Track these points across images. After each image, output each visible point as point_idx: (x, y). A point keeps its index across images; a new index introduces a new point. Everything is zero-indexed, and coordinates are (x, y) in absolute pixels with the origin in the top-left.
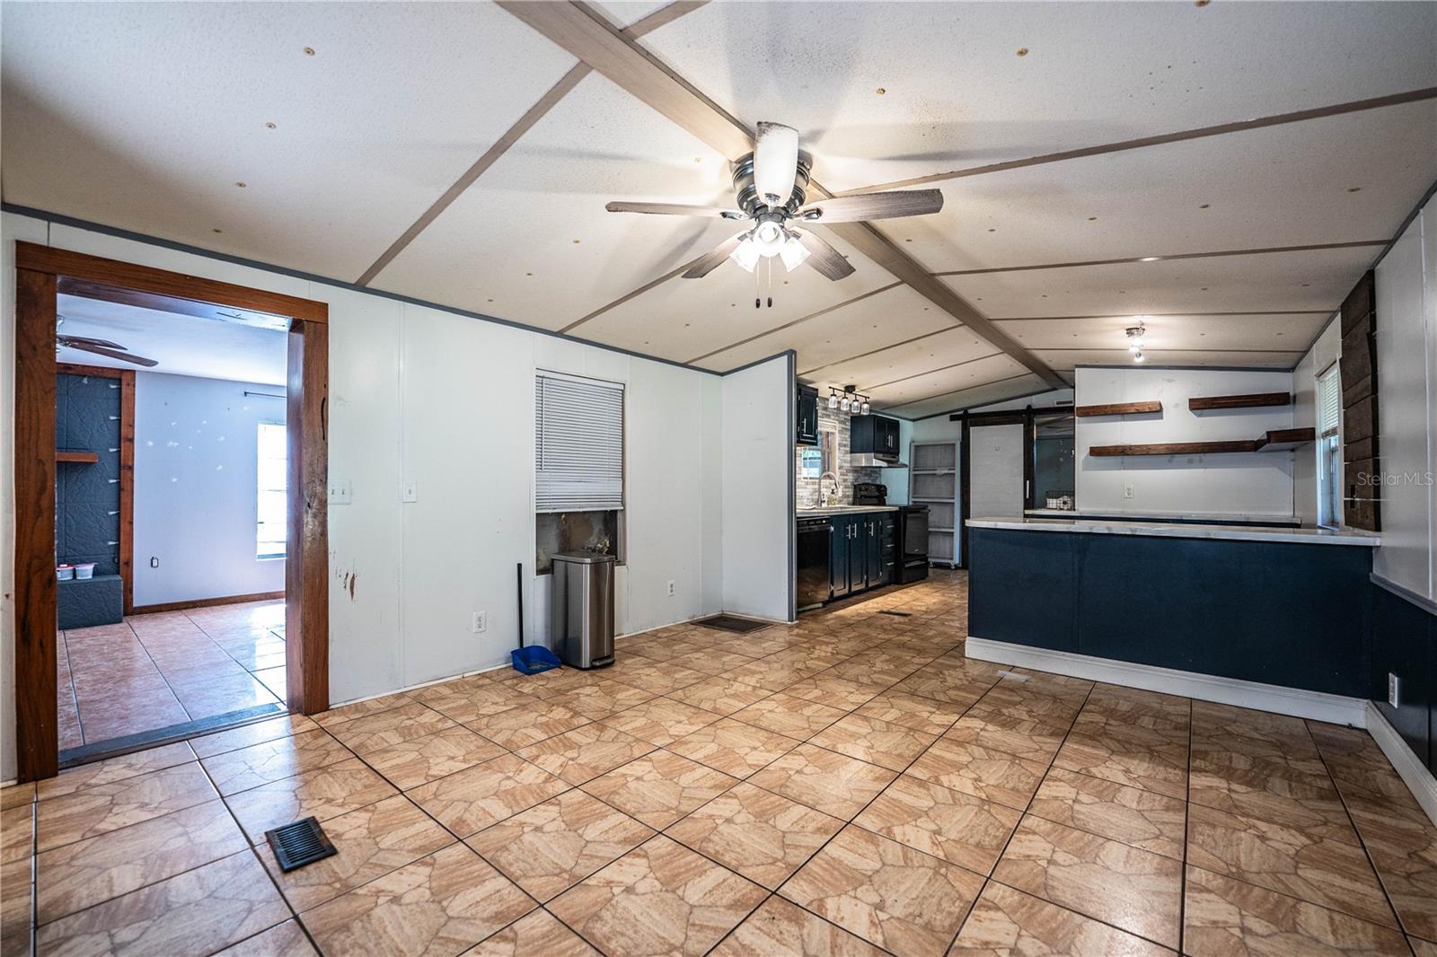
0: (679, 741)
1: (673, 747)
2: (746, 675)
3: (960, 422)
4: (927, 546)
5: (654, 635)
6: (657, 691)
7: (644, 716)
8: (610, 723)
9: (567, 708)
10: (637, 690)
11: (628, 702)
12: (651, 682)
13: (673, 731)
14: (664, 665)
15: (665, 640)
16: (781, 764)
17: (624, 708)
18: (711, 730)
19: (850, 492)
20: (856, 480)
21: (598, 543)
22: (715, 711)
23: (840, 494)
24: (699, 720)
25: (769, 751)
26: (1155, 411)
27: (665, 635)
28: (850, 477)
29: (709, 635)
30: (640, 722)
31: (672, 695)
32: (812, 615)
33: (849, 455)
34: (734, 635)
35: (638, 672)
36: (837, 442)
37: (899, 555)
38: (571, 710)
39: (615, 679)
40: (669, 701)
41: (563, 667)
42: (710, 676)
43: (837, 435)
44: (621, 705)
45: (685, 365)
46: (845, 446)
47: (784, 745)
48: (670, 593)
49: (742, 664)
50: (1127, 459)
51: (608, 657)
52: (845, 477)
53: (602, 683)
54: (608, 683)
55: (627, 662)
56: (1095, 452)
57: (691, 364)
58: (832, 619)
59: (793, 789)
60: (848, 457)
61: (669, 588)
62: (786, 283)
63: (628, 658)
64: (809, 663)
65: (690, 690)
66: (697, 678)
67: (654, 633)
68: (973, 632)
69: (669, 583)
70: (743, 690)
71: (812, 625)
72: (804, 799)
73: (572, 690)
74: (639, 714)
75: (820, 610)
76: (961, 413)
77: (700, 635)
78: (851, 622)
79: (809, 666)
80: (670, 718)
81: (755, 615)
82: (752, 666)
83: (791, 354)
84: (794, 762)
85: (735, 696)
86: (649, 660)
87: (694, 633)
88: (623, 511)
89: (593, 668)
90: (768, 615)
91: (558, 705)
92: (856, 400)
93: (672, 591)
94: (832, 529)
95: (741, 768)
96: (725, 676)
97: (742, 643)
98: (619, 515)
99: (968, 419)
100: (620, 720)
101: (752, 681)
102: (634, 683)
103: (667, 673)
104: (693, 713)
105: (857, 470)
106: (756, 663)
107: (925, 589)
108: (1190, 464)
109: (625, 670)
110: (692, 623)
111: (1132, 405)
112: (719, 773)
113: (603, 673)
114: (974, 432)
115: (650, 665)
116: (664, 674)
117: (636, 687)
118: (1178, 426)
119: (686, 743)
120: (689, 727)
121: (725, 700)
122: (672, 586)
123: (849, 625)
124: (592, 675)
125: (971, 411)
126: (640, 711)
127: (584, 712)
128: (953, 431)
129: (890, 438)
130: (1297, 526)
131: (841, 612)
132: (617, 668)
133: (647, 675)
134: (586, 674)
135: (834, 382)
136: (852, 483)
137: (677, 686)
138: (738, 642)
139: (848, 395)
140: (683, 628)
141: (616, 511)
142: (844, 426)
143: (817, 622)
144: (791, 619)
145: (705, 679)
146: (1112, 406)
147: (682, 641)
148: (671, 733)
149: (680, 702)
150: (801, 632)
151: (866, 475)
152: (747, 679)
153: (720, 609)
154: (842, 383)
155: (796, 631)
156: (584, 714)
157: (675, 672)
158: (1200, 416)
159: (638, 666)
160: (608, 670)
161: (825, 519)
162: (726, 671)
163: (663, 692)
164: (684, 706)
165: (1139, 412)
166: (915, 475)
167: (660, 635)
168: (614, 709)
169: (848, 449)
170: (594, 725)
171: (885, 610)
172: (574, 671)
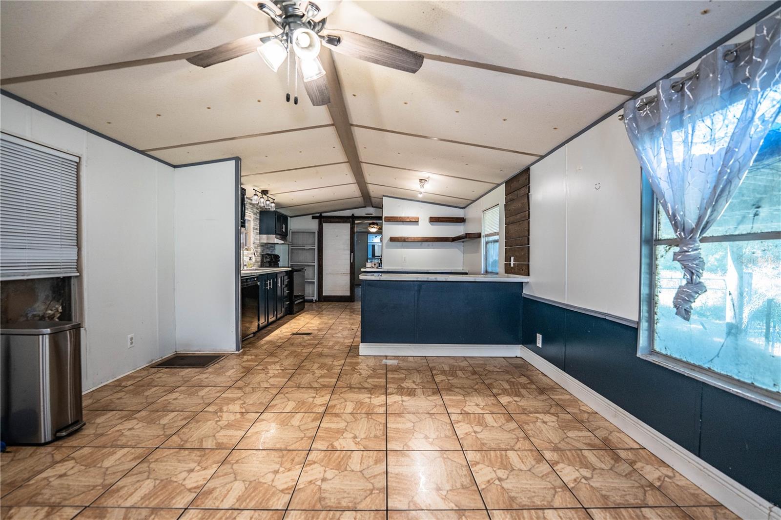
0: (201, 493)
1: (199, 502)
2: (228, 404)
3: (318, 220)
4: (304, 290)
5: (118, 385)
6: (150, 444)
7: (148, 478)
8: (110, 502)
9: (35, 504)
10: (126, 450)
11: (121, 468)
12: (138, 436)
13: (190, 484)
14: (143, 413)
15: (131, 388)
16: (304, 479)
17: (119, 476)
18: (226, 468)
19: (259, 259)
20: (262, 251)
21: (47, 309)
22: (220, 447)
23: (254, 261)
24: (210, 462)
25: (289, 470)
26: (415, 221)
27: (129, 383)
28: (259, 249)
29: (174, 374)
30: (147, 486)
31: (169, 443)
32: (249, 343)
33: (258, 235)
34: (197, 370)
35: (117, 428)
36: (252, 226)
37: (291, 297)
38: (42, 505)
39: (92, 444)
40: (168, 452)
41: (9, 449)
42: (197, 414)
43: (252, 221)
44: (114, 473)
45: (142, 152)
46: (256, 229)
47: (297, 460)
48: (129, 345)
49: (218, 395)
50: (405, 244)
51: (75, 423)
52: (257, 250)
53: (77, 454)
54: (86, 451)
55: (99, 420)
56: (392, 239)
57: (148, 153)
58: (265, 344)
59: (330, 499)
60: (258, 236)
61: (129, 342)
62: (259, 101)
63: (97, 416)
64: (272, 381)
65: (184, 433)
66: (185, 419)
67: (117, 383)
68: (363, 340)
69: (130, 336)
70: (233, 419)
71: (254, 351)
72: (344, 504)
73: (35, 475)
74: (139, 477)
75: (252, 339)
76: (318, 215)
77: (166, 376)
78: (280, 344)
79: (272, 383)
80: (179, 469)
81: (207, 350)
82: (228, 394)
83: (238, 160)
84: (315, 472)
85: (229, 426)
86: (125, 413)
87: (158, 375)
88: (79, 278)
89: (56, 438)
90: (218, 349)
91: (19, 505)
92: (268, 200)
93: (132, 343)
94: (259, 283)
95: (277, 498)
96: (210, 409)
97: (206, 375)
98: (74, 282)
99: (322, 218)
100: (122, 493)
101: (236, 407)
102: (119, 443)
103: (151, 422)
104: (200, 456)
105: (263, 245)
106: (229, 390)
107: (307, 316)
108: (428, 247)
109: (100, 431)
110: (152, 367)
111: (408, 217)
112: (261, 512)
113: (74, 442)
114: (326, 226)
115: (128, 418)
116: (148, 423)
117: (122, 447)
118: (424, 230)
119: (210, 492)
120: (203, 472)
121: (223, 433)
122: (131, 339)
123: (279, 347)
124: (58, 448)
125: (323, 215)
126: (140, 473)
127: (65, 499)
128: (313, 225)
129: (284, 226)
130: (466, 274)
131: (268, 338)
132: (89, 431)
133: (130, 429)
134: (49, 449)
135: (256, 186)
136: (260, 254)
137: (169, 432)
138: (205, 376)
139: (264, 196)
140: (145, 373)
141: (70, 278)
142: (256, 216)
143: (256, 348)
144: (238, 349)
145: (193, 417)
146: (400, 217)
147: (150, 385)
148: (189, 487)
149: (181, 448)
150: (250, 357)
151: (267, 248)
152: (231, 407)
153: (174, 351)
154: (261, 187)
155: (245, 357)
156: (67, 503)
157: (160, 418)
158: (432, 225)
159: (114, 423)
160: (78, 436)
161: (255, 277)
162: (209, 405)
163: (157, 442)
164: (187, 452)
165: (411, 222)
166: (292, 249)
167: (123, 384)
168: (107, 482)
169: (258, 231)
170: (88, 512)
171: (295, 332)
172: (29, 450)
